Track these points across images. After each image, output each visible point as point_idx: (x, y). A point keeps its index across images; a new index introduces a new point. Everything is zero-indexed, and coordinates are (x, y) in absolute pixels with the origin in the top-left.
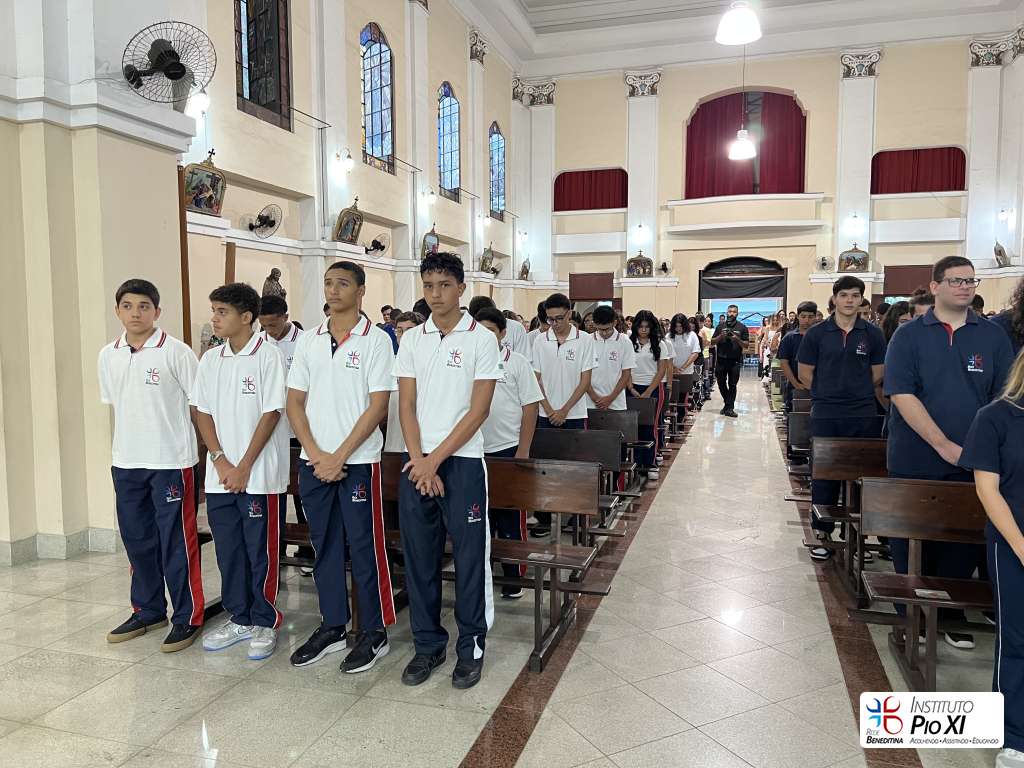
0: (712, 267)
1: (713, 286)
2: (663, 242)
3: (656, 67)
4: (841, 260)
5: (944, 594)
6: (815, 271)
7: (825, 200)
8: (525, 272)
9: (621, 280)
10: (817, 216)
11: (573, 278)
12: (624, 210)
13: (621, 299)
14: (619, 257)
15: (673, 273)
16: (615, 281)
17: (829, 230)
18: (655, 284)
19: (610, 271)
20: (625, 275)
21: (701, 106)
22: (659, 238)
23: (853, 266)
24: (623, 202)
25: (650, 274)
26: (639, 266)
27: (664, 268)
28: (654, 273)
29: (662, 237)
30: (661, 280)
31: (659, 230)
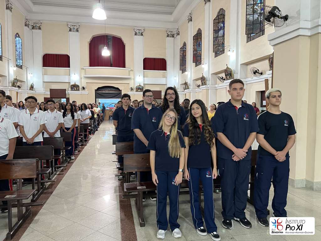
0: (99, 89)
1: (99, 94)
2: (83, 80)
3: (78, 23)
4: (136, 88)
5: (145, 187)
6: (129, 91)
7: (131, 70)
8: (32, 87)
9: (69, 92)
10: (129, 75)
11: (51, 90)
12: (69, 68)
13: (69, 98)
14: (68, 84)
15: (86, 90)
16: (67, 92)
17: (133, 79)
18: (81, 93)
19: (65, 89)
20: (70, 90)
21: (93, 37)
22: (81, 79)
23: (140, 90)
24: (68, 66)
25: (79, 90)
26: (75, 87)
27: (84, 88)
28: (80, 90)
29: (82, 78)
30: (82, 92)
31: (81, 76)
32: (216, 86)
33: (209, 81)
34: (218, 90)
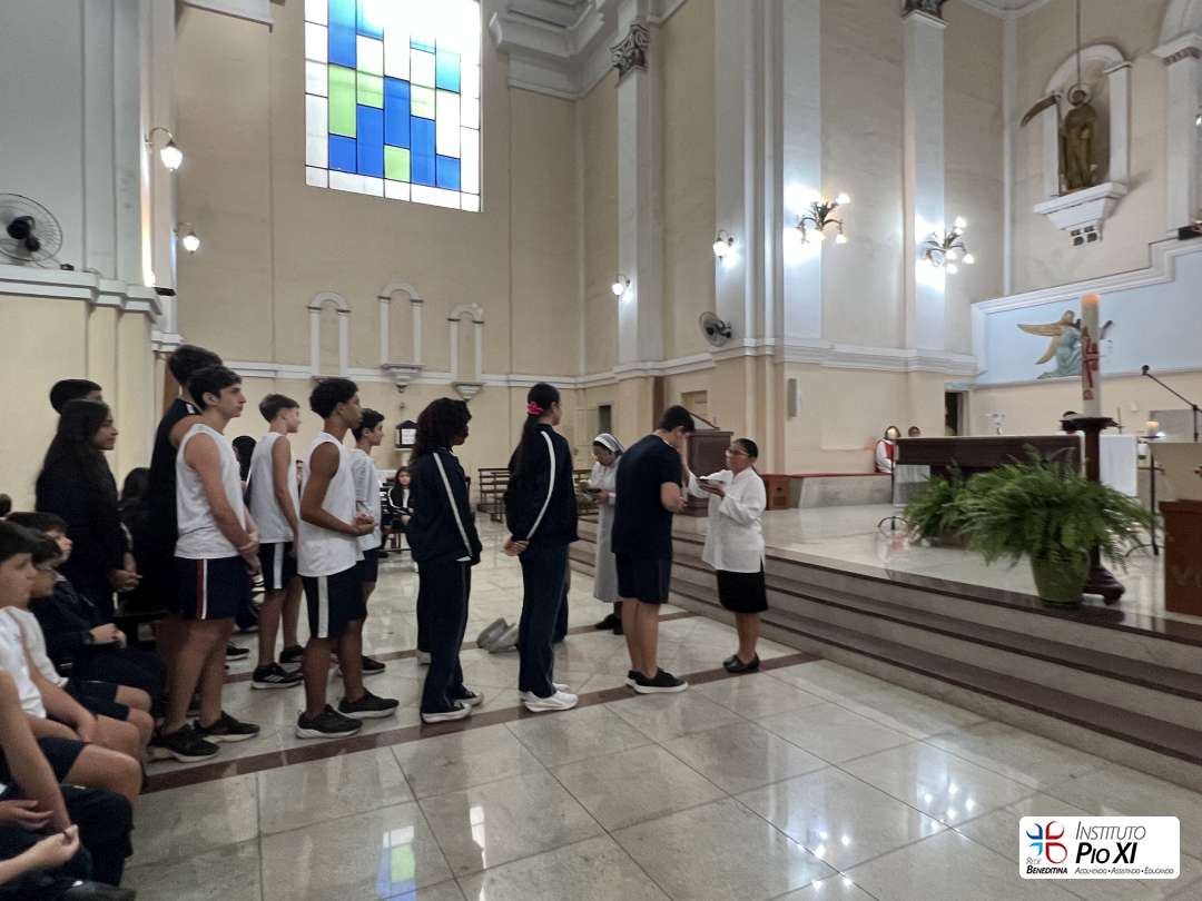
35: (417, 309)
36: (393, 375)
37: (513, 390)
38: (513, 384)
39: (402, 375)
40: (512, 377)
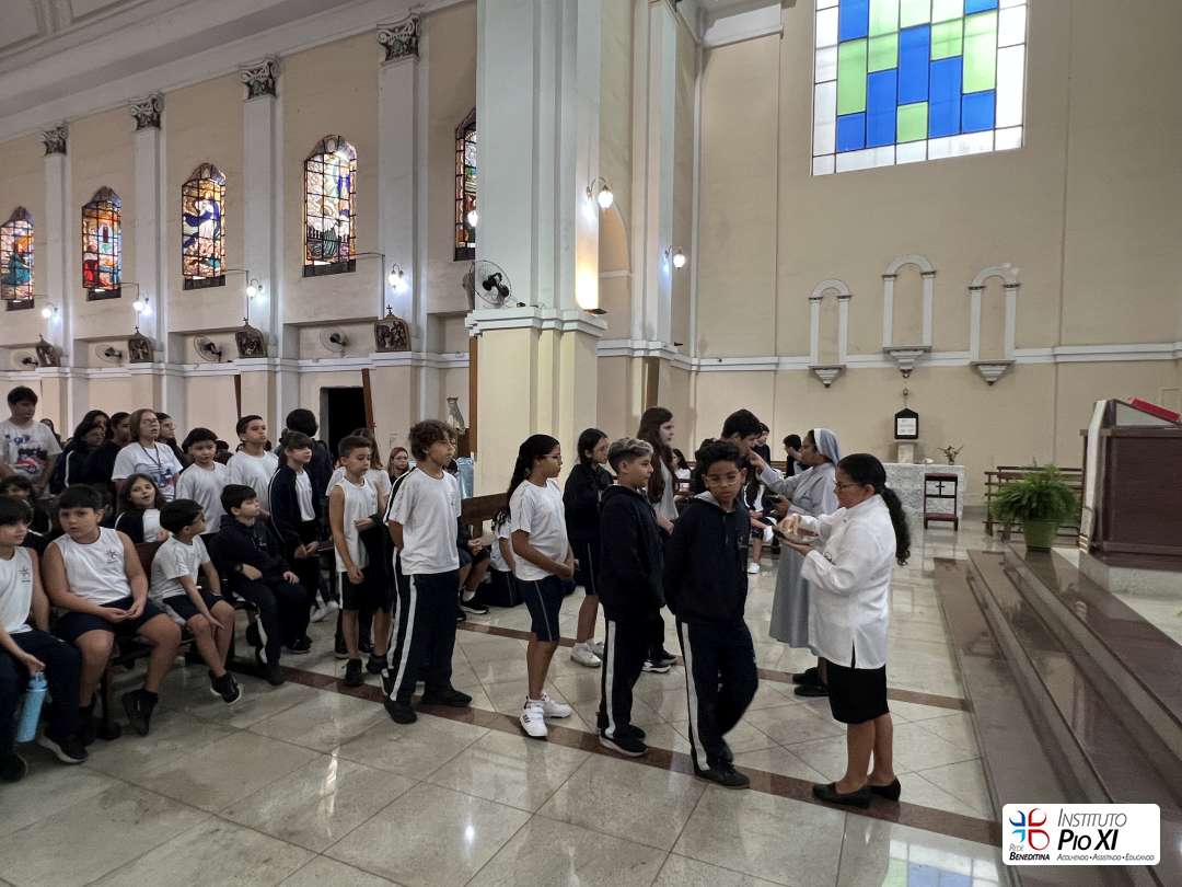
32: (188, 367)
33: (162, 350)
34: (193, 380)
35: (928, 282)
36: (895, 359)
37: (1060, 366)
38: (1059, 359)
39: (906, 359)
40: (1059, 350)
